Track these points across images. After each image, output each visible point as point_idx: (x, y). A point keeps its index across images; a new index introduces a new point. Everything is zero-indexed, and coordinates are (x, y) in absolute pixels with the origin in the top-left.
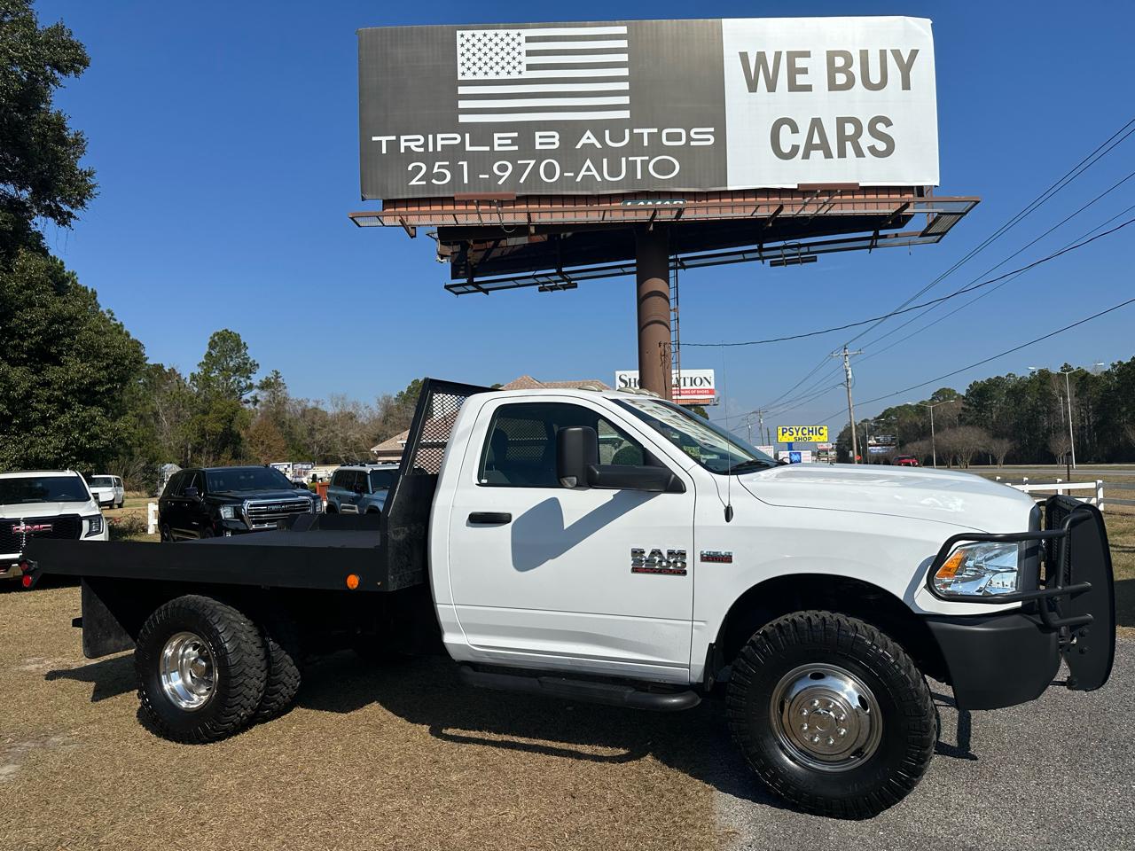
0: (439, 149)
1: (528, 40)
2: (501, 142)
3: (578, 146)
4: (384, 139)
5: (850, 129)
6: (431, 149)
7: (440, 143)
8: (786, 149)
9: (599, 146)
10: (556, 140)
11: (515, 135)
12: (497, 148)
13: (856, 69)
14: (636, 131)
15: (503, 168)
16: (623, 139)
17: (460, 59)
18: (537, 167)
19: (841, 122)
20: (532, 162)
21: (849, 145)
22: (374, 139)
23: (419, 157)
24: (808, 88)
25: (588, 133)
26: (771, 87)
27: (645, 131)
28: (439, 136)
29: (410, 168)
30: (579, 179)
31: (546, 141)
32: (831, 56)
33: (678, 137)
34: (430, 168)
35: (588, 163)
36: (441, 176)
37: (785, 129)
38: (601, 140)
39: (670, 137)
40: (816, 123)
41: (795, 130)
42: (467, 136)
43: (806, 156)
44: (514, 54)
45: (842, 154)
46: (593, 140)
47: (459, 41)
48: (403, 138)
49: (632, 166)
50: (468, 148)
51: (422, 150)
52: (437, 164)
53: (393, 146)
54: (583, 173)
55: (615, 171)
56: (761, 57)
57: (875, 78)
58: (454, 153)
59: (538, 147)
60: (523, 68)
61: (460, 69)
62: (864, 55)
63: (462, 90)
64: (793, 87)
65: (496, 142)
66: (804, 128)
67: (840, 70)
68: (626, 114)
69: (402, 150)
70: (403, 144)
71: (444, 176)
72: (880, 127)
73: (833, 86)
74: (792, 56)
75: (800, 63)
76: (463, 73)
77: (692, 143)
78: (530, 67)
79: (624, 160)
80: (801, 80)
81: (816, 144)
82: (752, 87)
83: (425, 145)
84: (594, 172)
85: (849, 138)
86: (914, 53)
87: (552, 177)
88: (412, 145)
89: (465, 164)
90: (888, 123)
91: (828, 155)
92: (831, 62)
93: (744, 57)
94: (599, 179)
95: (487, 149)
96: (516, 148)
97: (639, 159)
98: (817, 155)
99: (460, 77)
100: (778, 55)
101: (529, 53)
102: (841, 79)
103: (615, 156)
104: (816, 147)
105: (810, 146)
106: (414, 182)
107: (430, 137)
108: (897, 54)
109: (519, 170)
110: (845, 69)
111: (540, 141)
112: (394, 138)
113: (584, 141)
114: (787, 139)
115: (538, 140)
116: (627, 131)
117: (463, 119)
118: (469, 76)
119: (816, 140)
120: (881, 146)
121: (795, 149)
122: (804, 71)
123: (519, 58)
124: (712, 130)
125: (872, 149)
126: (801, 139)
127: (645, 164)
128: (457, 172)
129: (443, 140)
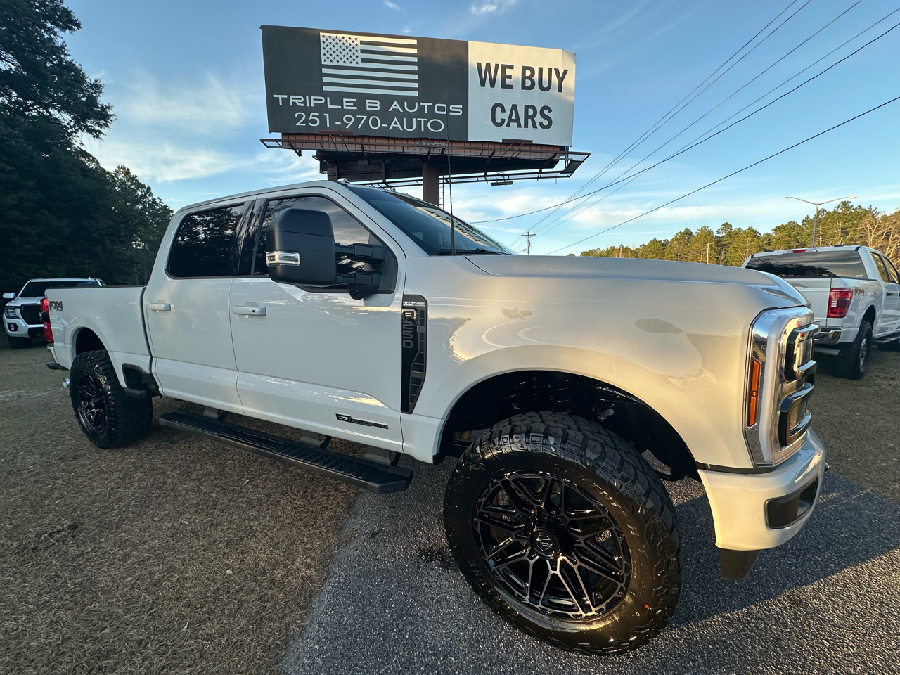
0: (312, 105)
1: (362, 43)
2: (348, 104)
3: (390, 110)
4: (280, 97)
5: (531, 112)
6: (308, 105)
7: (313, 102)
8: (499, 121)
9: (401, 111)
10: (378, 105)
11: (356, 100)
12: (345, 107)
13: (536, 77)
14: (421, 104)
15: (349, 119)
16: (414, 108)
17: (323, 52)
18: (367, 120)
19: (527, 108)
20: (365, 117)
21: (530, 120)
22: (274, 96)
23: (301, 109)
24: (511, 87)
25: (395, 103)
26: (493, 85)
27: (426, 104)
28: (312, 98)
29: (296, 116)
30: (390, 129)
31: (373, 105)
32: (524, 69)
33: (443, 109)
35: (396, 119)
36: (315, 122)
37: (498, 109)
38: (403, 107)
39: (439, 109)
40: (514, 107)
41: (503, 110)
42: (328, 98)
43: (508, 125)
44: (354, 51)
45: (526, 126)
46: (398, 107)
47: (322, 39)
48: (291, 97)
49: (419, 123)
50: (329, 106)
51: (303, 105)
52: (312, 114)
53: (286, 101)
54: (392, 125)
55: (410, 125)
56: (488, 66)
57: (545, 85)
58: (321, 109)
59: (368, 108)
60: (359, 60)
61: (323, 58)
62: (541, 70)
63: (325, 71)
64: (504, 86)
65: (345, 104)
66: (508, 109)
67: (528, 78)
68: (416, 94)
69: (291, 105)
70: (292, 101)
71: (316, 122)
72: (546, 112)
73: (524, 87)
74: (504, 67)
75: (508, 72)
76: (325, 60)
77: (451, 113)
78: (363, 60)
79: (414, 119)
80: (508, 81)
81: (513, 120)
82: (483, 84)
83: (304, 102)
84: (399, 125)
85: (530, 117)
86: (566, 71)
87: (377, 126)
88: (297, 101)
89: (327, 115)
90: (550, 110)
91: (519, 126)
92: (524, 73)
93: (479, 65)
94: (401, 130)
95: (340, 107)
96: (356, 108)
97: (423, 120)
98: (514, 125)
99: (323, 63)
100: (497, 66)
101: (363, 51)
102: (528, 83)
103: (410, 117)
104: (514, 121)
105: (510, 120)
106: (298, 124)
107: (307, 97)
108: (557, 71)
109: (358, 121)
110: (530, 78)
112: (286, 96)
113: (393, 107)
114: (499, 115)
115: (368, 105)
116: (416, 103)
117: (325, 88)
118: (328, 63)
119: (514, 117)
120: (546, 123)
121: (503, 121)
122: (510, 77)
123: (356, 54)
124: (461, 106)
125: (541, 124)
126: (506, 116)
127: (426, 123)
128: (323, 120)
129: (315, 100)
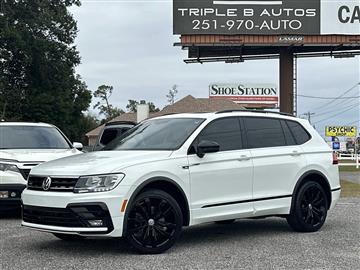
0: (205, 15)
2: (230, 13)
3: (261, 15)
4: (183, 10)
6: (202, 15)
7: (205, 12)
8: (344, 19)
9: (269, 15)
10: (252, 12)
11: (236, 10)
12: (228, 15)
14: (284, 10)
15: (231, 23)
16: (279, 13)
20: (243, 21)
22: (179, 9)
23: (197, 18)
25: (265, 10)
27: (288, 10)
28: (205, 10)
29: (193, 22)
30: (261, 29)
31: (248, 13)
33: (301, 13)
34: (201, 22)
35: (265, 22)
36: (206, 26)
37: (344, 10)
38: (270, 13)
39: (298, 12)
40: (357, 8)
41: (348, 11)
42: (217, 10)
43: (352, 22)
46: (267, 13)
48: (191, 10)
49: (282, 24)
50: (217, 15)
51: (198, 15)
52: (204, 21)
53: (187, 13)
54: (262, 26)
55: (275, 25)
58: (211, 17)
59: (245, 15)
65: (228, 12)
66: (352, 11)
68: (280, 3)
69: (190, 15)
70: (191, 12)
77: (307, 15)
79: (279, 21)
83: (200, 13)
84: (267, 26)
87: (249, 26)
88: (194, 12)
89: (215, 21)
94: (269, 29)
95: (224, 15)
96: (236, 15)
97: (285, 21)
98: (357, 21)
103: (275, 20)
104: (356, 18)
105: (354, 18)
106: (194, 28)
107: (202, 9)
109: (237, 24)
111: (245, 12)
112: (187, 10)
113: (263, 13)
114: (345, 15)
116: (281, 9)
117: (215, 2)
119: (356, 15)
121: (348, 18)
124: (315, 10)
126: (350, 15)
127: (288, 23)
128: (212, 24)
129: (207, 11)
